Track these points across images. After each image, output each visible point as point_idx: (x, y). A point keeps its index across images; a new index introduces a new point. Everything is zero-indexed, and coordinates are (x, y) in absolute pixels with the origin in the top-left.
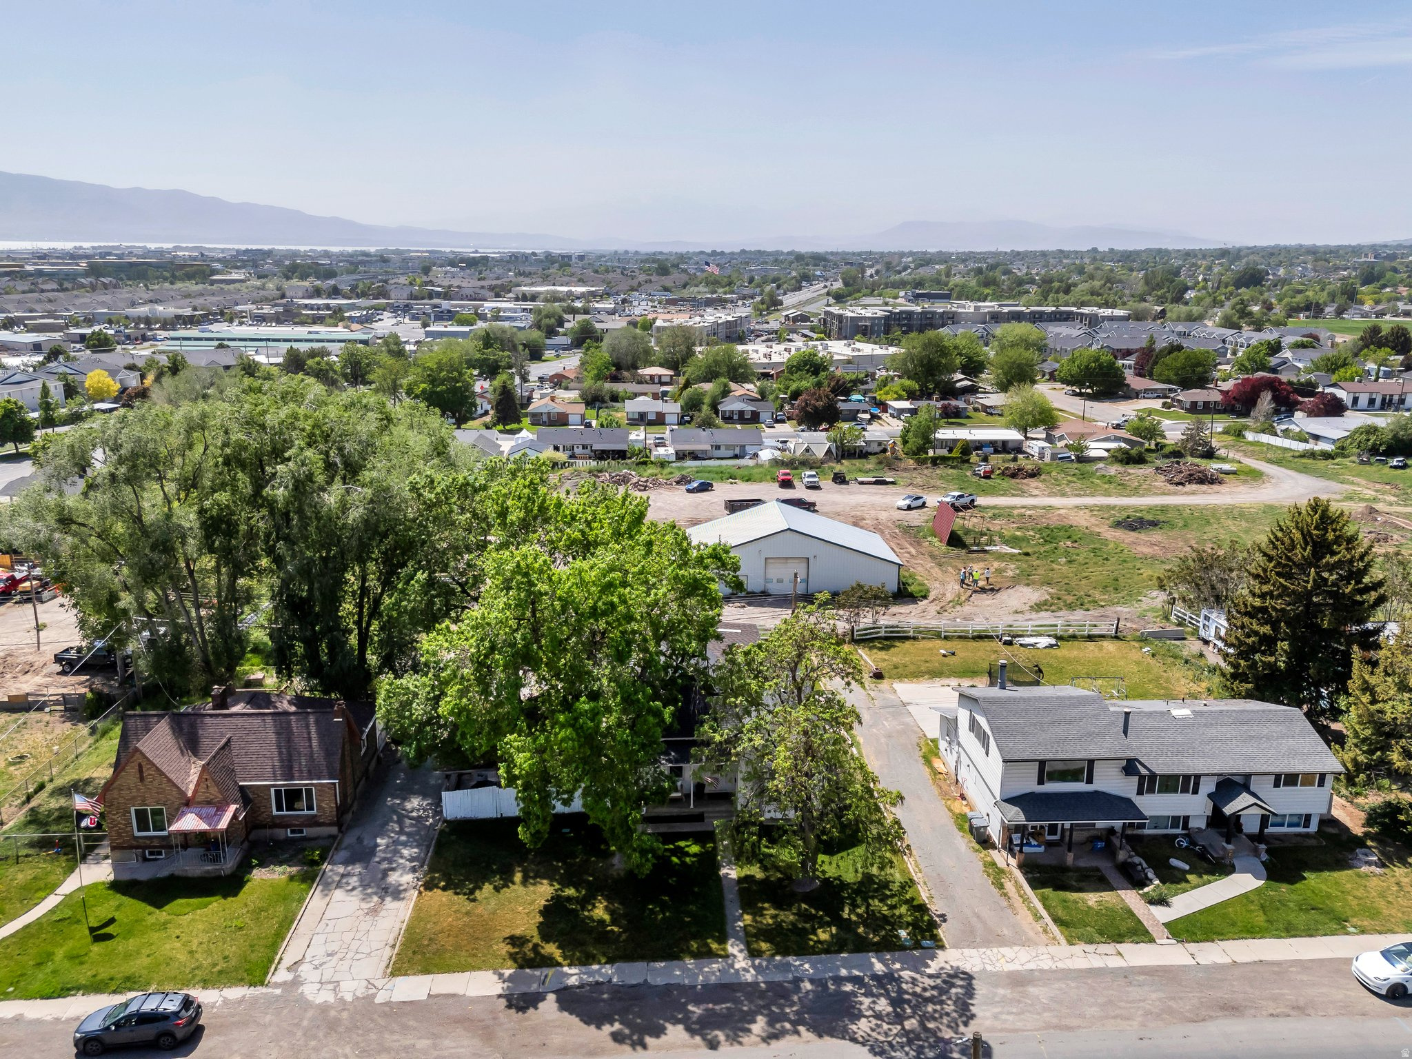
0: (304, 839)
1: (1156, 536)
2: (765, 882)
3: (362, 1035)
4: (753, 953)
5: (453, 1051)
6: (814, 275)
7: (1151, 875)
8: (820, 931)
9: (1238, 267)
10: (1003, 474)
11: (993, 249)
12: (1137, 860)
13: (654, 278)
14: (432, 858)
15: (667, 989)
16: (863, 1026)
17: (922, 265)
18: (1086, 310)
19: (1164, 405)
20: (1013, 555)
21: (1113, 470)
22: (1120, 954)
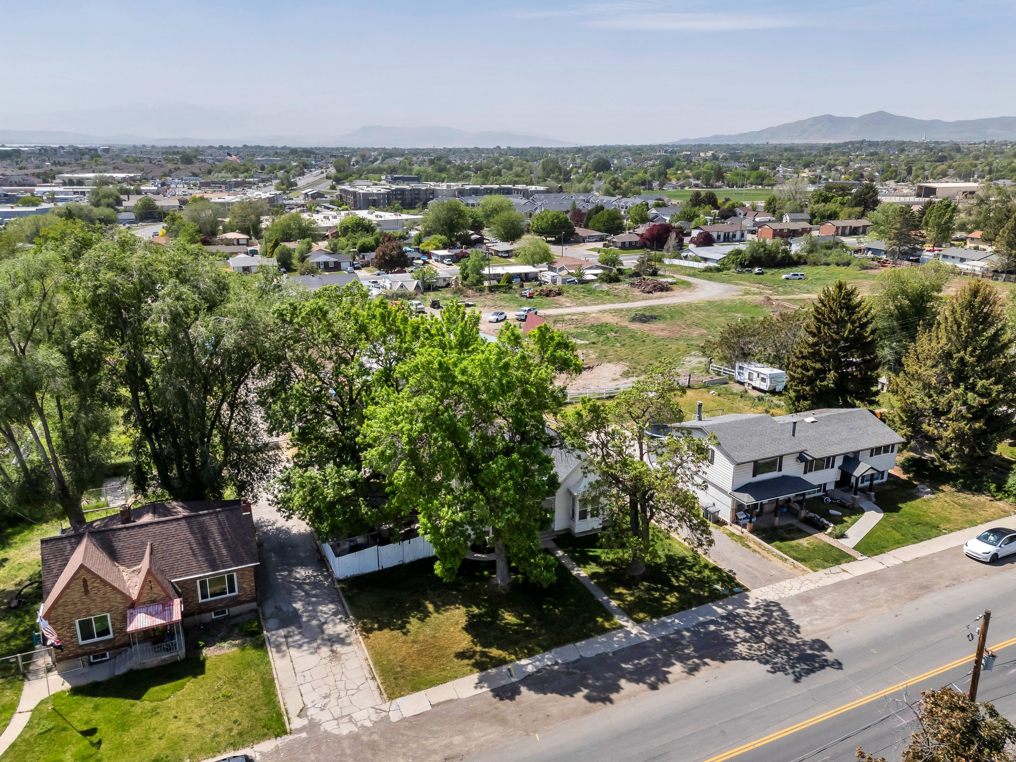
0: (229, 617)
1: (659, 325)
2: (607, 573)
3: (403, 747)
4: (639, 622)
5: (485, 738)
6: (312, 164)
7: (826, 522)
8: (668, 597)
9: (592, 159)
10: (540, 294)
11: (431, 146)
12: (812, 515)
13: (181, 166)
14: (350, 609)
15: (601, 658)
16: (742, 648)
17: (387, 158)
18: (519, 187)
19: (604, 245)
20: (586, 345)
21: (605, 287)
22: (844, 571)
